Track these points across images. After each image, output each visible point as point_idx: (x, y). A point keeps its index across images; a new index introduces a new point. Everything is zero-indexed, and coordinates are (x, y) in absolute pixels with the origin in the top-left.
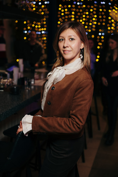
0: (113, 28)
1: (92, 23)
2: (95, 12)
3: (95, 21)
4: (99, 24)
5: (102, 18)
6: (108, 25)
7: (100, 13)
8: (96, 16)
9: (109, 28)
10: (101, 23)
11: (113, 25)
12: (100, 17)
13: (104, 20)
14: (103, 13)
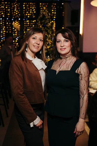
0: (16, 35)
1: (2, 31)
2: (3, 25)
3: (4, 30)
4: (7, 32)
5: (9, 28)
6: (13, 33)
7: (7, 25)
8: (4, 27)
9: (14, 35)
10: (9, 31)
11: (16, 32)
12: (7, 28)
13: (10, 30)
14: (9, 25)
